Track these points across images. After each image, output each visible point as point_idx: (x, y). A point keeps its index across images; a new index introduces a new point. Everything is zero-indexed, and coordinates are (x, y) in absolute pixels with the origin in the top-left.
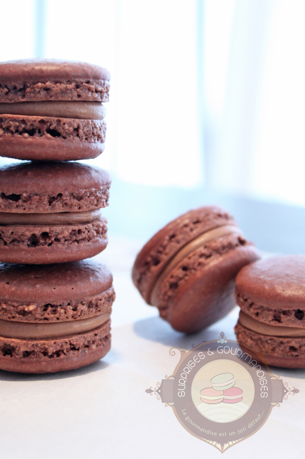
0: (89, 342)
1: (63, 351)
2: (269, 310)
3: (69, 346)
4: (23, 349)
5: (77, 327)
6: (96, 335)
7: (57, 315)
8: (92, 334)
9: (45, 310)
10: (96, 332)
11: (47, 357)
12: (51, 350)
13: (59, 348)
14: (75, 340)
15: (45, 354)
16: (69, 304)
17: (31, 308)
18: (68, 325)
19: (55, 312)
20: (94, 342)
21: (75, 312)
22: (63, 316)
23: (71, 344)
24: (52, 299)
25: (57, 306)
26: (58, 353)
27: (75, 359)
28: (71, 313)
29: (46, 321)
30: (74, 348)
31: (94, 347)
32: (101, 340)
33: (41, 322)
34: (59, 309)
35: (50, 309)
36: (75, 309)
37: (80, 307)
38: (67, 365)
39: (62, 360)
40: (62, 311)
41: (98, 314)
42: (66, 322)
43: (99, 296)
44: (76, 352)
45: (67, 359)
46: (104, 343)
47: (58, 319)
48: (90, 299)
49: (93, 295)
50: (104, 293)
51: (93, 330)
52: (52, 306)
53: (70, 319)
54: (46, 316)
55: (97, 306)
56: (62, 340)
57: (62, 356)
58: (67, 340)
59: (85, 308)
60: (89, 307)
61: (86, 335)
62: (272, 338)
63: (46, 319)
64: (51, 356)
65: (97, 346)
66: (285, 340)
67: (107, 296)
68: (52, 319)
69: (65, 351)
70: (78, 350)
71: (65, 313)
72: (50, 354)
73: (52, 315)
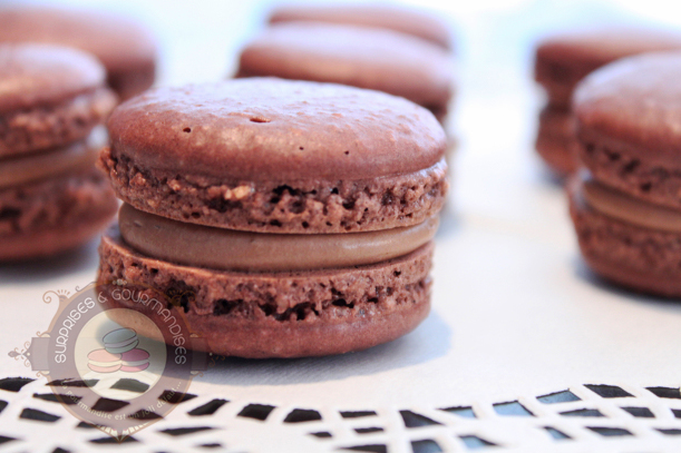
0: (378, 289)
1: (313, 307)
5: (351, 248)
6: (397, 274)
7: (305, 215)
8: (389, 269)
9: (275, 201)
10: (398, 266)
11: (272, 318)
12: (286, 300)
13: (303, 298)
14: (343, 280)
15: (270, 309)
16: (335, 191)
17: (241, 192)
18: (331, 242)
19: (298, 207)
20: (390, 291)
22: (319, 219)
23: (334, 291)
25: (304, 194)
26: (301, 311)
27: (343, 328)
28: (339, 211)
29: (276, 230)
30: (340, 301)
31: (390, 302)
32: (408, 287)
33: (264, 230)
34: (310, 201)
35: (287, 198)
36: (350, 205)
37: (364, 201)
38: (323, 343)
40: (318, 206)
41: (406, 222)
42: (325, 235)
44: (345, 312)
47: (305, 225)
48: (388, 182)
50: (424, 173)
51: (390, 261)
52: (293, 192)
53: (337, 228)
54: (277, 214)
55: (403, 201)
56: (314, 279)
57: (311, 318)
58: (325, 279)
59: (374, 204)
60: (385, 203)
61: (372, 272)
63: (276, 223)
64: (284, 317)
65: (398, 301)
67: (429, 180)
68: (291, 224)
69: (319, 307)
70: (351, 306)
71: (325, 211)
72: (281, 311)
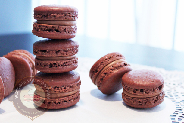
2: (132, 89)
3: (63, 101)
4: (48, 101)
21: (65, 89)
24: (57, 85)
39: (61, 105)
43: (74, 84)
45: (62, 105)
46: (76, 99)
49: (71, 83)
62: (133, 98)
66: (137, 99)
73: (57, 91)
